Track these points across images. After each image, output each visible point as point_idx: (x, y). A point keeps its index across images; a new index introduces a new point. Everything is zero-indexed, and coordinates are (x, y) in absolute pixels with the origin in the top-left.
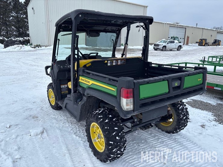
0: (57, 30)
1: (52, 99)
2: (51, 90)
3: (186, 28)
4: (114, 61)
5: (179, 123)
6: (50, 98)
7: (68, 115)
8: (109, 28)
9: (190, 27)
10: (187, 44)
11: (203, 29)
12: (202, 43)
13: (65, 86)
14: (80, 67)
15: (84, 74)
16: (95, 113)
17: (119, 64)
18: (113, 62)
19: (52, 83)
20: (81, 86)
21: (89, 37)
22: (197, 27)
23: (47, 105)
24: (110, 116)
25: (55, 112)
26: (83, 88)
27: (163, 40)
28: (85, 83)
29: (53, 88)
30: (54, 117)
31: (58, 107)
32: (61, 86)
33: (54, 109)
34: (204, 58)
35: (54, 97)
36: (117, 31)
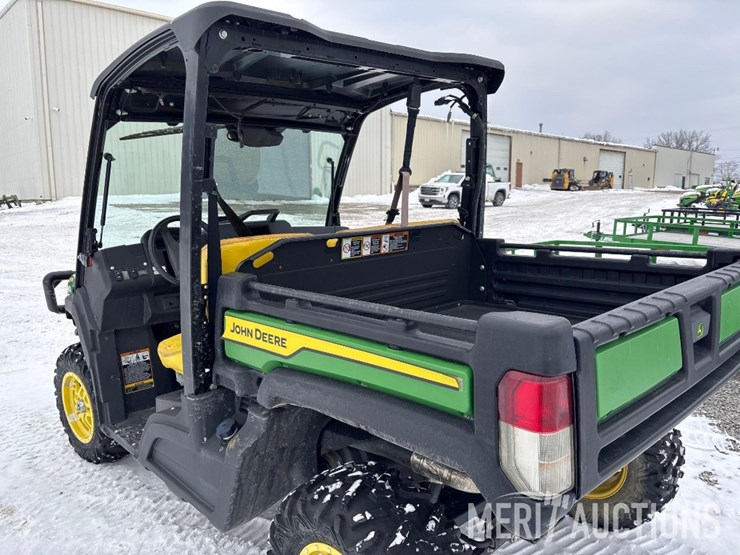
0: (101, 114)
1: (81, 415)
2: (76, 377)
3: (510, 137)
4: (367, 240)
5: (658, 485)
6: (70, 411)
7: (158, 483)
8: (319, 112)
9: (522, 133)
10: (519, 185)
11: (559, 139)
12: (562, 182)
13: (140, 355)
14: (224, 271)
15: (253, 305)
16: (328, 498)
17: (384, 250)
18: (361, 242)
19: (79, 345)
20: (230, 362)
21: (242, 147)
22: (544, 133)
23: (53, 442)
24: (409, 508)
25: (97, 474)
26: (246, 368)
27: (446, 173)
28: (260, 344)
29: (86, 367)
30: (93, 499)
31: (107, 453)
32: (123, 358)
33: (90, 461)
34: (596, 224)
35: (89, 405)
36: (349, 124)
